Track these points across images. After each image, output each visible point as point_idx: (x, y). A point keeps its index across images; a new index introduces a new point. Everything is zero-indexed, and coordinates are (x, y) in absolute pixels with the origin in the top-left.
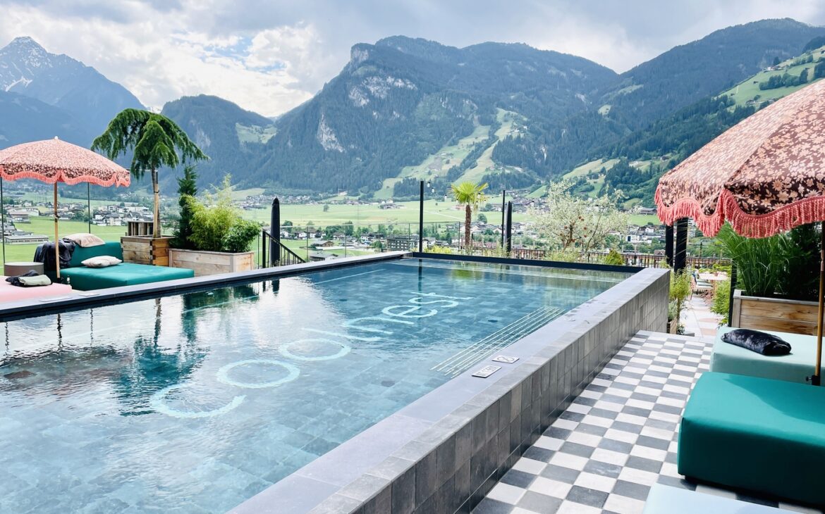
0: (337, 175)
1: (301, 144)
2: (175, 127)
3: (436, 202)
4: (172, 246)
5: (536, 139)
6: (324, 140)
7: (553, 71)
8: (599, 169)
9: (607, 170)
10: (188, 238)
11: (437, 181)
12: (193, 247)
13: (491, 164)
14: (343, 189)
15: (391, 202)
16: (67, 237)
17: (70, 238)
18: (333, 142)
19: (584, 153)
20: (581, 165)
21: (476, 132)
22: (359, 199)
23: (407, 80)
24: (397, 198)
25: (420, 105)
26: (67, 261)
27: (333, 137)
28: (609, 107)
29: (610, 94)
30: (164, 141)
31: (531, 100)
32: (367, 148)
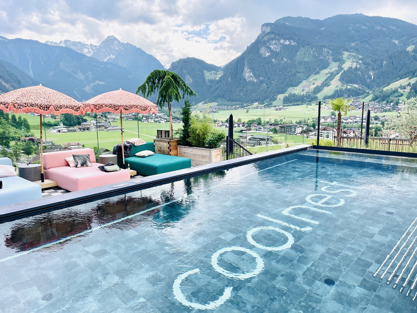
0: (253, 94)
1: (235, 79)
2: (179, 78)
3: (307, 106)
4: (179, 144)
5: (367, 68)
6: (247, 76)
7: (378, 28)
8: (407, 83)
9: (411, 84)
10: (187, 140)
11: (307, 95)
12: (190, 145)
13: (339, 83)
14: (256, 101)
15: (282, 107)
16: (128, 141)
17: (129, 141)
18: (251, 77)
19: (397, 74)
20: (395, 81)
21: (331, 66)
22: (265, 106)
23: (291, 40)
24: (285, 105)
25: (298, 53)
26: (128, 154)
27: (251, 74)
28: (413, 47)
29: (414, 39)
30: (174, 87)
31: (364, 45)
32: (269, 79)
